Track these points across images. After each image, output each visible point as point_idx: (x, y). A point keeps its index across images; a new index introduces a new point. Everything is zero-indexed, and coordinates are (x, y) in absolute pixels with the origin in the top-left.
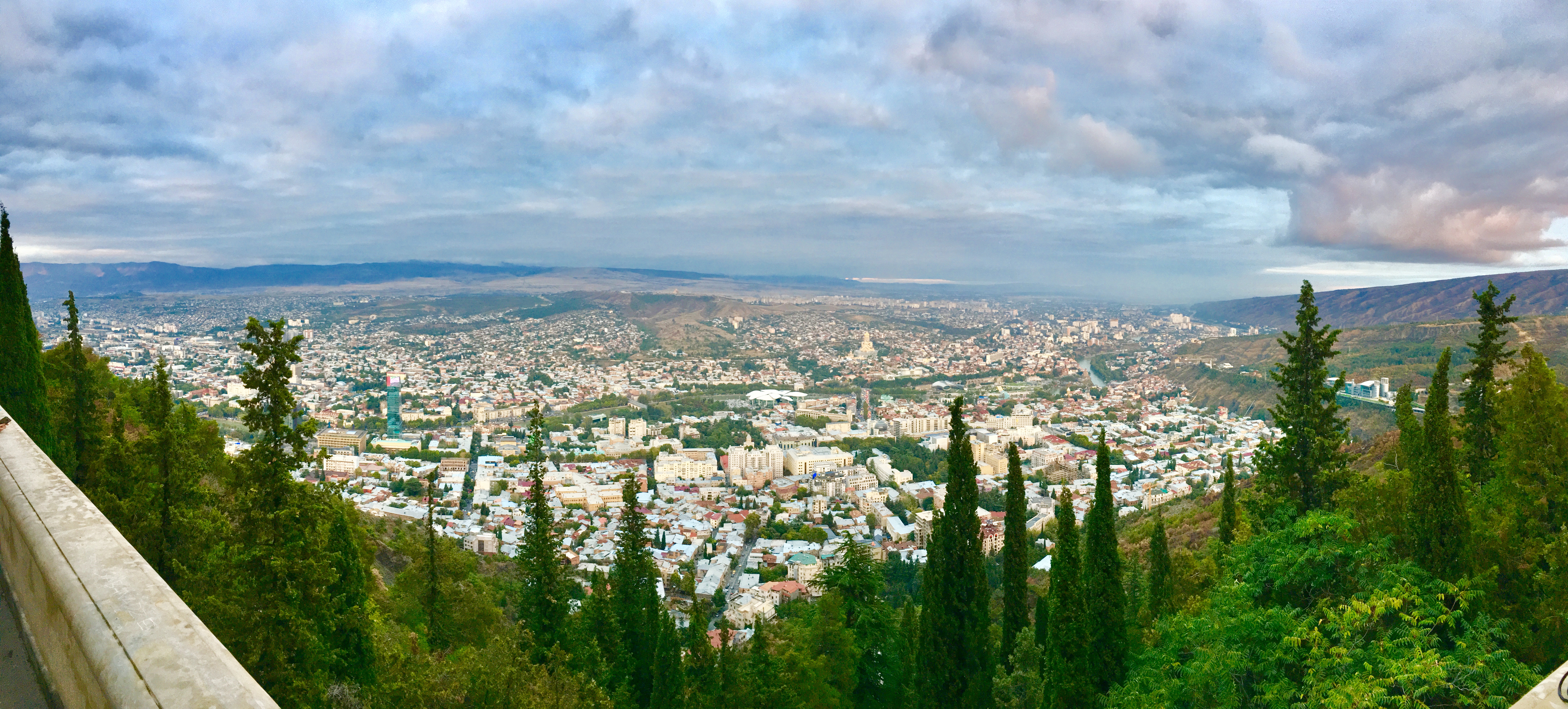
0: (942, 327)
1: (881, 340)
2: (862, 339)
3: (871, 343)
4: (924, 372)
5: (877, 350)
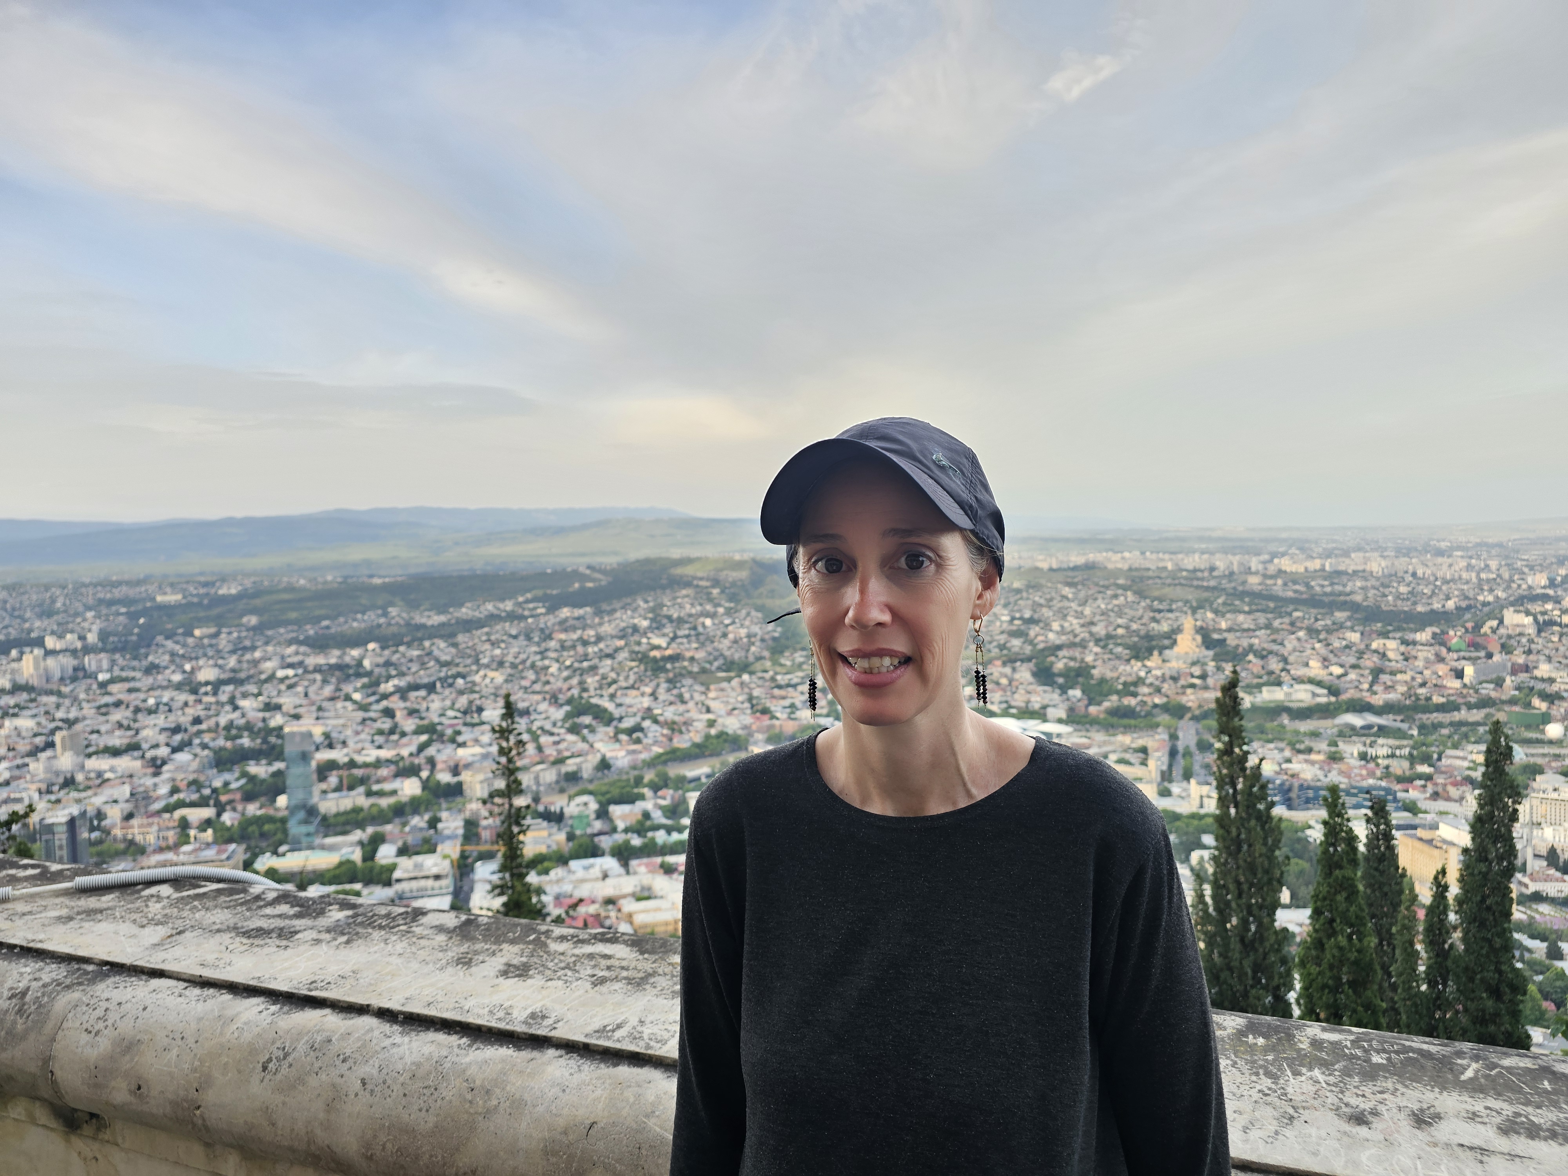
0: (1354, 607)
1: (1220, 631)
2: (1178, 630)
3: (1199, 638)
4: (1314, 695)
5: (1212, 650)
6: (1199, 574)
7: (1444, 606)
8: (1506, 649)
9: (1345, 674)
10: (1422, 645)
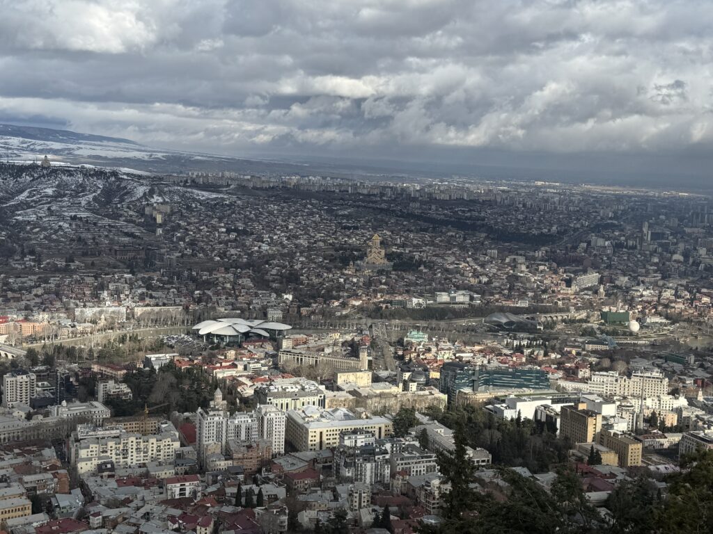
1: (397, 246)
3: (382, 252)
4: (472, 298)
5: (392, 261)
6: (374, 199)
7: (549, 230)
8: (596, 265)
10: (540, 260)
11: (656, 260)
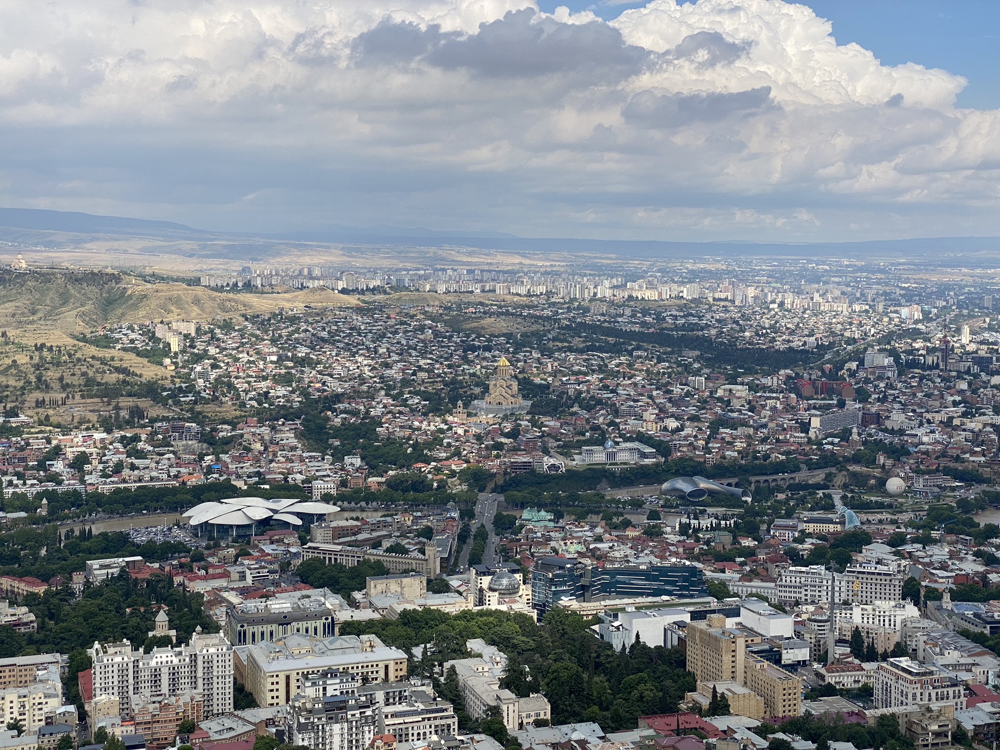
0: (706, 344)
1: (544, 375)
2: (492, 375)
3: (516, 385)
4: (642, 455)
5: (530, 400)
7: (805, 344)
8: (862, 396)
9: (681, 429)
10: (772, 391)
11: (964, 386)
